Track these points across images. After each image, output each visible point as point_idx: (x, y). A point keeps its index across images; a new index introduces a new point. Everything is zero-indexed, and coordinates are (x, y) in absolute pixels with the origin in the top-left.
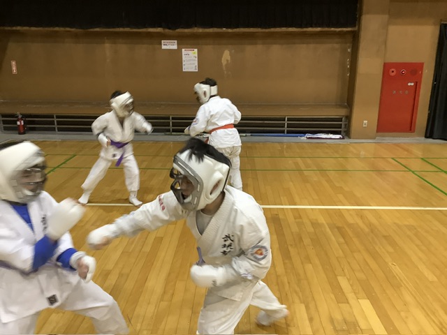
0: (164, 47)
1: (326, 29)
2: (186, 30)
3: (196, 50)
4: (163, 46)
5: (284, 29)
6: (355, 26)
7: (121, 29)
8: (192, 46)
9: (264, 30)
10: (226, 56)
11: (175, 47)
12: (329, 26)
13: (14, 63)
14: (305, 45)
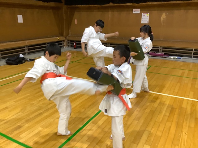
2: (144, 4)
4: (133, 12)
8: (147, 12)
9: (185, 2)
10: (164, 16)
11: (139, 12)
13: (76, 20)
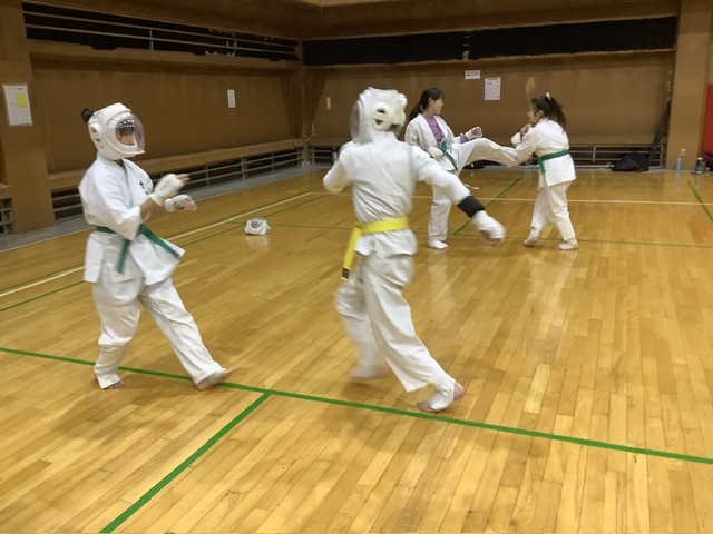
0: (467, 78)
1: (639, 51)
2: (490, 59)
3: (499, 79)
4: (466, 76)
5: (592, 53)
6: (672, 46)
7: (427, 62)
9: (570, 55)
10: (531, 83)
11: (478, 77)
12: (641, 48)
13: (329, 99)
14: (617, 70)
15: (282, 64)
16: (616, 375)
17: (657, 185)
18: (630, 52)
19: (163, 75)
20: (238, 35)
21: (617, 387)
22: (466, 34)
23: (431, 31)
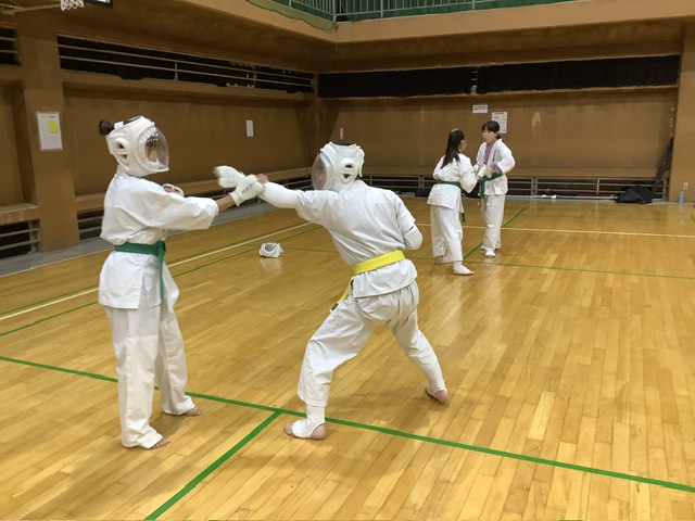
0: (474, 112)
1: (642, 87)
2: (496, 94)
3: (506, 113)
4: (474, 110)
6: (675, 83)
7: (436, 96)
8: (502, 109)
9: (575, 90)
10: (537, 117)
11: (486, 111)
12: (644, 84)
13: (342, 130)
14: (621, 105)
15: (299, 96)
16: (620, 404)
17: (659, 217)
18: (634, 88)
19: (186, 105)
20: (258, 68)
21: (620, 416)
22: (474, 69)
23: (440, 67)
